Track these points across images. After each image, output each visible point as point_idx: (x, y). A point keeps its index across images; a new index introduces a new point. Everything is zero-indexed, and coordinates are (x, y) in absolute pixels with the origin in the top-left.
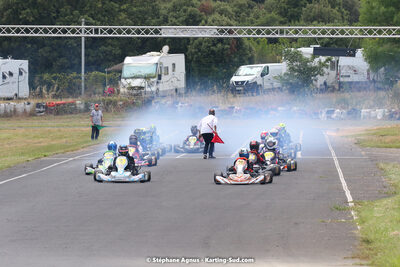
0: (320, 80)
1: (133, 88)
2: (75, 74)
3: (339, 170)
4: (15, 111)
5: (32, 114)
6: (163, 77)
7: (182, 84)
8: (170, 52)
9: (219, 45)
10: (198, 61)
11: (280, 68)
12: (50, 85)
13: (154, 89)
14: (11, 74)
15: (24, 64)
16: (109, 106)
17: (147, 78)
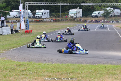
0: (111, 15)
1: (71, 16)
2: (59, 13)
3: (118, 33)
4: (47, 21)
5: (50, 22)
6: (78, 14)
7: (81, 15)
8: (79, 9)
9: (89, 7)
10: (85, 11)
11: (102, 12)
12: (54, 15)
13: (76, 16)
14: (46, 13)
15: (49, 11)
16: (66, 20)
17: (74, 14)
